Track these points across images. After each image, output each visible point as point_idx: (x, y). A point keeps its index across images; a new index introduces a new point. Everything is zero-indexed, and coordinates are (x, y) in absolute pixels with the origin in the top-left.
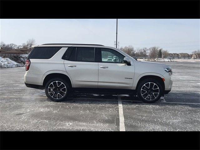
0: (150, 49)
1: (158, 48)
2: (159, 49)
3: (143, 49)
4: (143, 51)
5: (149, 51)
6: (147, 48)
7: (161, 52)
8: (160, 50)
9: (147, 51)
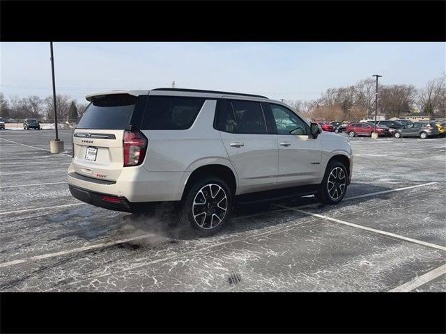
0: (46, 99)
1: (66, 99)
2: (69, 101)
3: (30, 100)
4: (29, 104)
5: (45, 106)
6: (41, 98)
7: (75, 109)
8: (73, 103)
9: (40, 106)
